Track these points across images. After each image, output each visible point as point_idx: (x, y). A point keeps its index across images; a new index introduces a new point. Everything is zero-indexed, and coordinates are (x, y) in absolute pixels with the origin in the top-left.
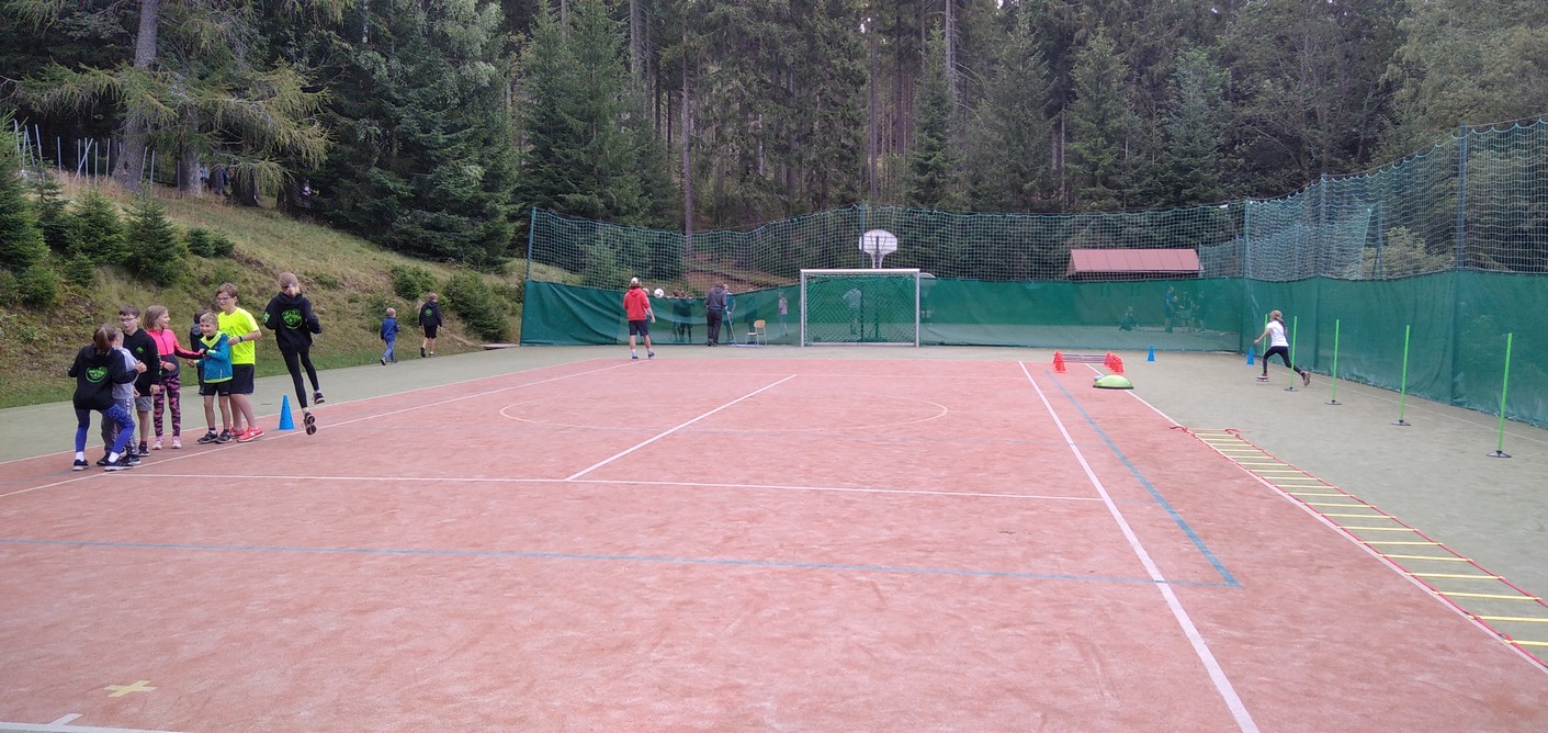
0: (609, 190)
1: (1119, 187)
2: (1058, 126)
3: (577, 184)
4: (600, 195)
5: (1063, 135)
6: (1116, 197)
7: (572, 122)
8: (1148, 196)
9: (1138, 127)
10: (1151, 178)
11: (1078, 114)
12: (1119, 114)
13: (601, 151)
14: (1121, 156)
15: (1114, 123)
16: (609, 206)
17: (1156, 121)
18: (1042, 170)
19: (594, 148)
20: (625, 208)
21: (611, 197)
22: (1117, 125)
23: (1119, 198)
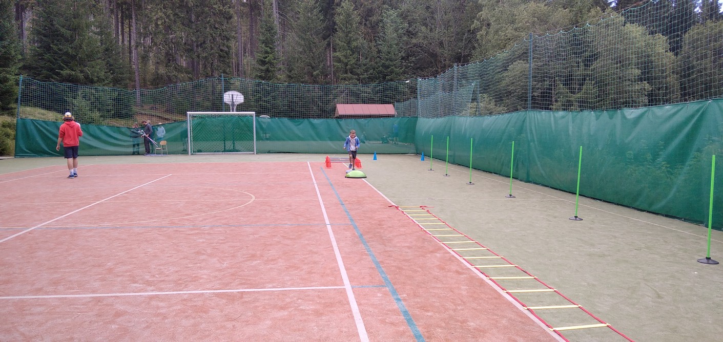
0: (86, 69)
1: (358, 75)
2: (329, 45)
3: (67, 65)
4: (82, 72)
5: (332, 49)
6: (356, 79)
7: (63, 30)
8: (371, 79)
9: (366, 46)
10: (372, 71)
11: (338, 39)
12: (357, 39)
13: (81, 47)
14: (358, 60)
15: (354, 44)
16: (87, 77)
17: (373, 43)
18: (322, 65)
19: (77, 46)
20: (96, 79)
21: (87, 73)
22: (356, 45)
23: (358, 80)
